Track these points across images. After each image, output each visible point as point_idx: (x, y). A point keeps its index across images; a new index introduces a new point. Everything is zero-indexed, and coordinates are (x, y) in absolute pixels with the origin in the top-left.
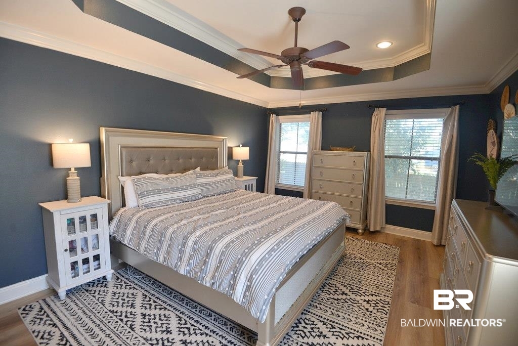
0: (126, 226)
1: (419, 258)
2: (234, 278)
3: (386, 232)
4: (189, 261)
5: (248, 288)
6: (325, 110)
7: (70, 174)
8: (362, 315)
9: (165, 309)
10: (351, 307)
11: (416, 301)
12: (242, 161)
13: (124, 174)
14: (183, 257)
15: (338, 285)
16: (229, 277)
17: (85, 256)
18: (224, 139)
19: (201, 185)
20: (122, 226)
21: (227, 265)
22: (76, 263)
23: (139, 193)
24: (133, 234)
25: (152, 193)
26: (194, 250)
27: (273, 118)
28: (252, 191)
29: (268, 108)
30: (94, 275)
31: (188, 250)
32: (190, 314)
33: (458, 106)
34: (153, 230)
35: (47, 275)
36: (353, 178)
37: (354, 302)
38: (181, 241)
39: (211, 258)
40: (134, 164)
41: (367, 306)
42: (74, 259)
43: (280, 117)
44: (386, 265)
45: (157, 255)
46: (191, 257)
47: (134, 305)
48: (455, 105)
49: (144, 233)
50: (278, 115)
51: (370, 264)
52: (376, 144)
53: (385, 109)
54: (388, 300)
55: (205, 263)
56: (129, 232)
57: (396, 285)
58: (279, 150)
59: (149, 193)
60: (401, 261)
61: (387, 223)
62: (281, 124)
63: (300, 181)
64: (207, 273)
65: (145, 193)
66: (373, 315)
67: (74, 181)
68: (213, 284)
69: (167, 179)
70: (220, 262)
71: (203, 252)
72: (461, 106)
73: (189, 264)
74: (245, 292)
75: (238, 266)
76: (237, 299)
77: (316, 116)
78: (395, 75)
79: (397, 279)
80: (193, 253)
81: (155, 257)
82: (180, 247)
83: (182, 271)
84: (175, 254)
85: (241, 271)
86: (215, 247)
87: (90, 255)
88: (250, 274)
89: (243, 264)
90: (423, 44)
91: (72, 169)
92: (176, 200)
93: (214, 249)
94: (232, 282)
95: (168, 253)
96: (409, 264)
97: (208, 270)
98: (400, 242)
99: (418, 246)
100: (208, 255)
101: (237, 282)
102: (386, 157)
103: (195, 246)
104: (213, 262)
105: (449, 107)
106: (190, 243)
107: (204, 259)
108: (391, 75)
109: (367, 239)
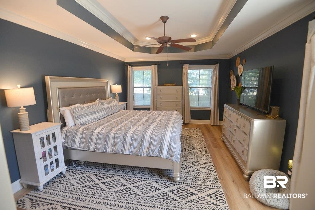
0: (73, 137)
1: (209, 131)
2: (161, 148)
3: (191, 123)
4: (131, 146)
5: (169, 150)
6: (159, 64)
7: (20, 111)
8: (200, 156)
9: (113, 177)
10: (195, 154)
11: (216, 147)
12: (118, 93)
13: (61, 106)
14: (126, 145)
15: (185, 148)
16: (158, 148)
17: (51, 160)
18: (107, 81)
19: (105, 109)
20: (70, 138)
21: (155, 143)
22: (47, 165)
23: (76, 116)
24: (80, 141)
25: (84, 116)
26: (132, 140)
27: (129, 68)
28: (129, 110)
29: (125, 62)
30: (57, 172)
31: (128, 141)
32: (129, 175)
33: (218, 64)
34: (98, 136)
35: (20, 180)
36: (177, 99)
37: (195, 152)
38: (122, 138)
39: (145, 142)
40: (65, 99)
41: (201, 153)
42: (45, 163)
43: (133, 67)
44: (199, 136)
45: (106, 148)
46: (131, 144)
47: (93, 180)
48: (217, 63)
49: (91, 139)
50: (132, 66)
51: (192, 137)
52: (185, 82)
53: (188, 65)
54: (206, 149)
55: (141, 145)
56: (77, 141)
57: (206, 143)
58: (133, 86)
59: (82, 116)
60: (203, 134)
61: (192, 119)
62: (133, 71)
63: (148, 103)
64: (144, 149)
65: (80, 116)
66: (204, 155)
67: (24, 115)
68: (148, 154)
69: (88, 107)
70: (151, 142)
71: (138, 140)
72: (219, 63)
73: (131, 148)
74: (168, 152)
75: (161, 142)
76: (164, 156)
77: (155, 67)
78: (195, 49)
79: (205, 141)
80: (132, 142)
81: (105, 150)
82: (122, 141)
83: (127, 152)
84: (119, 145)
85: (164, 144)
86: (146, 136)
87: (53, 159)
88: (169, 144)
89: (164, 141)
90: (209, 37)
91: (21, 107)
92: (95, 119)
93: (145, 137)
94: (160, 150)
95: (114, 145)
96: (207, 135)
97: (144, 148)
98: (198, 126)
99: (206, 126)
100: (142, 141)
101: (163, 149)
102: (189, 88)
103: (133, 138)
104: (146, 143)
105: (215, 64)
106: (129, 137)
107: (140, 143)
108: (193, 49)
109: (185, 127)
